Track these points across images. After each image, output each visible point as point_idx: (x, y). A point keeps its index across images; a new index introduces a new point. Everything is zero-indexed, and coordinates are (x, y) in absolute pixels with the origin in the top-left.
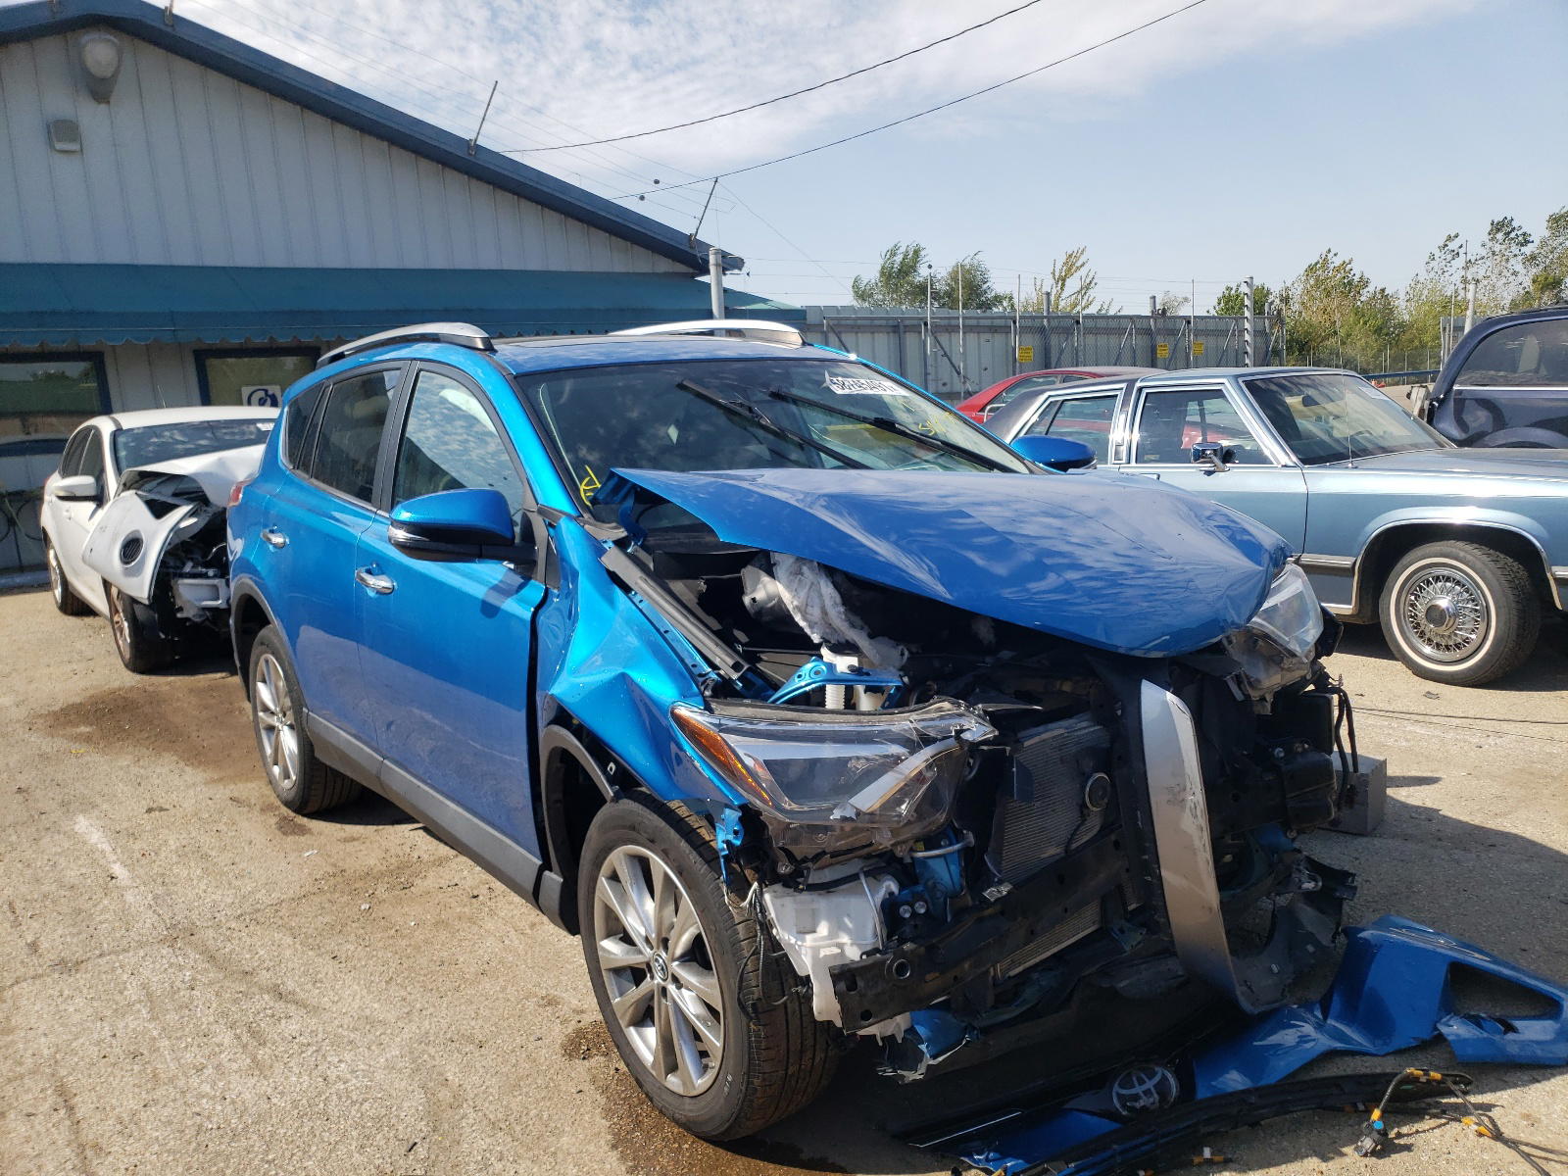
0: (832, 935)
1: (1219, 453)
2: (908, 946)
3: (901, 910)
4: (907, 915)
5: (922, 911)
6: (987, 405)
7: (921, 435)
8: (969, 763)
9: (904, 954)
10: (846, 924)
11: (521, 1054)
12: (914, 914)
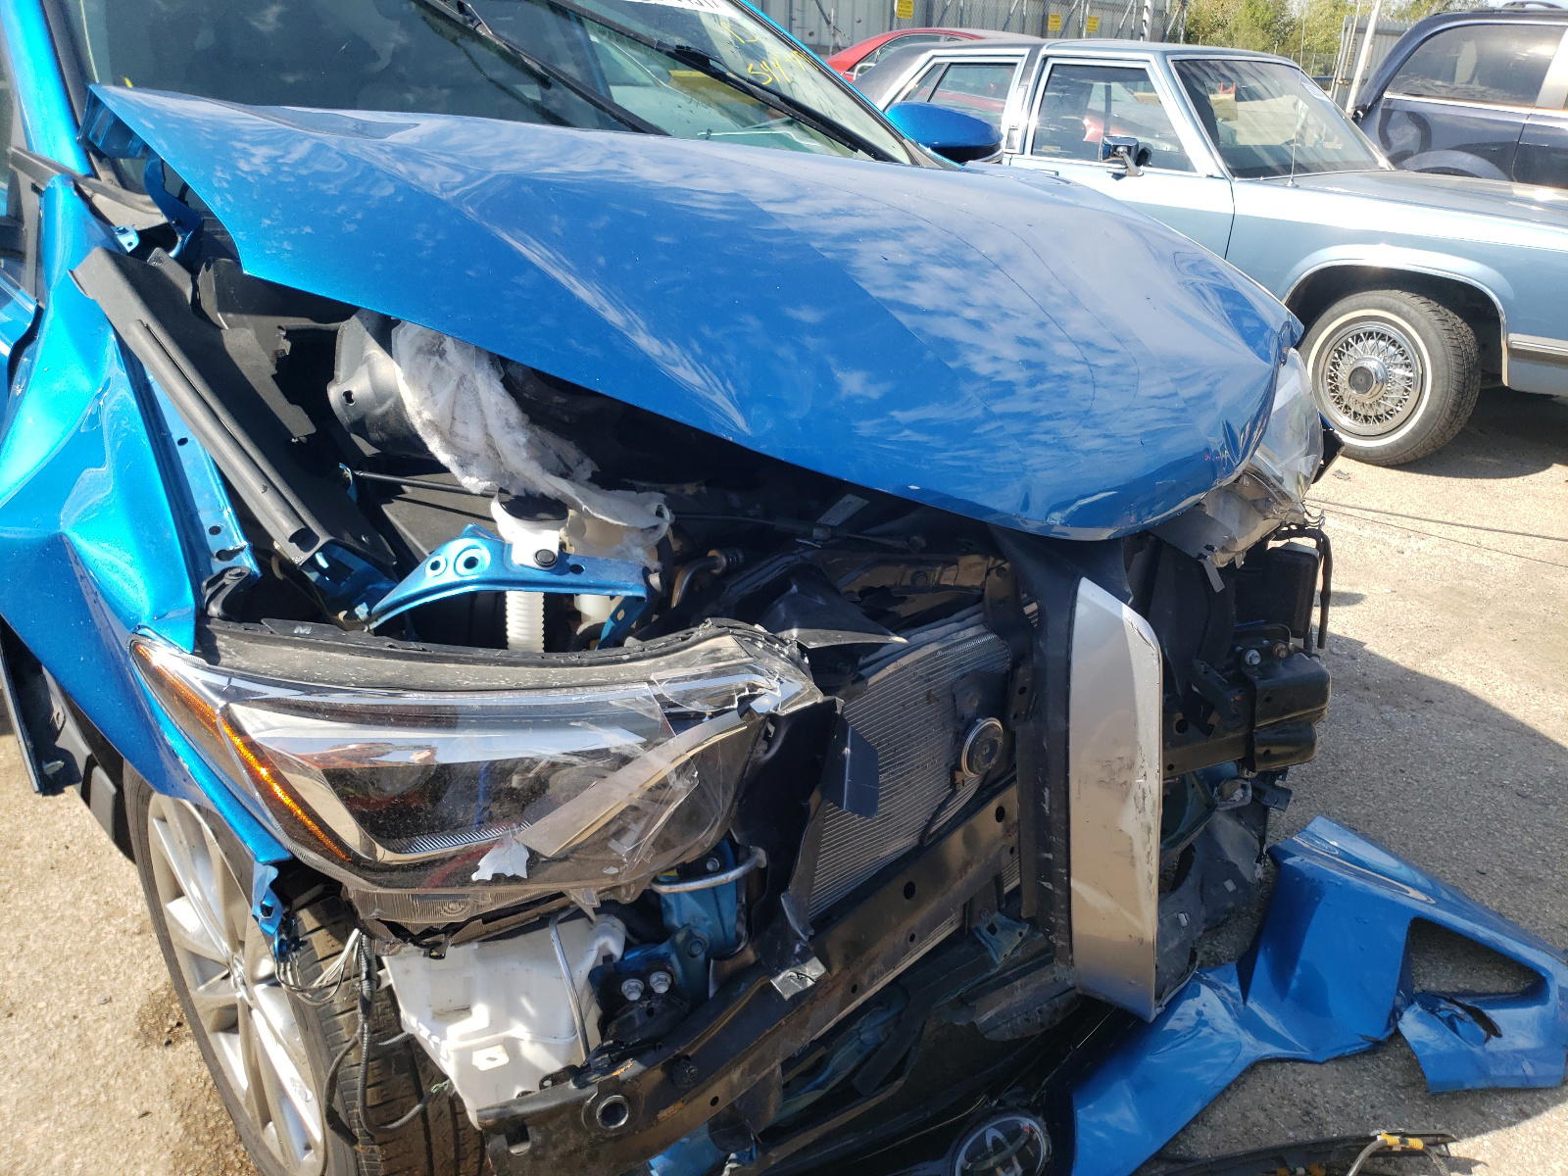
0: (495, 1025)
1: (1133, 150)
2: (628, 1069)
3: (625, 987)
4: (635, 996)
5: (662, 989)
6: (855, 65)
7: (749, 81)
8: (767, 732)
9: (618, 1086)
10: (523, 1008)
11: (70, 1031)
12: (648, 992)
